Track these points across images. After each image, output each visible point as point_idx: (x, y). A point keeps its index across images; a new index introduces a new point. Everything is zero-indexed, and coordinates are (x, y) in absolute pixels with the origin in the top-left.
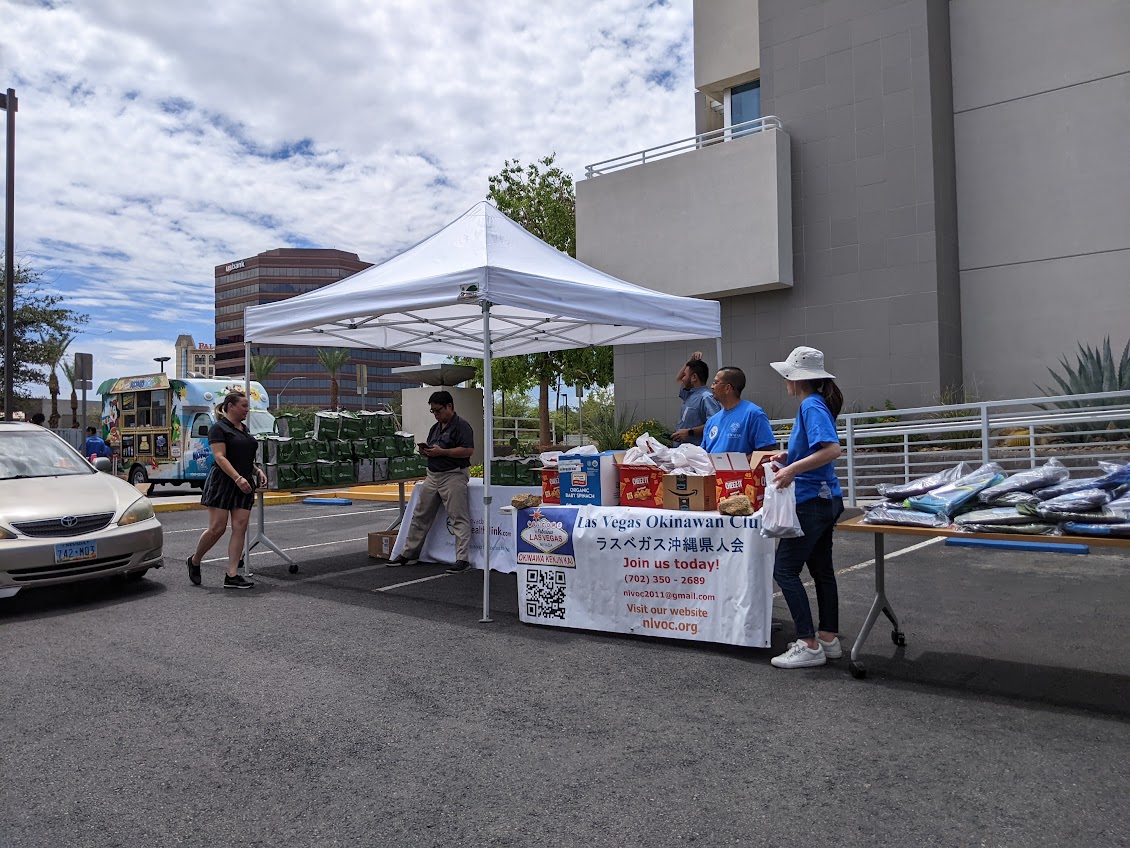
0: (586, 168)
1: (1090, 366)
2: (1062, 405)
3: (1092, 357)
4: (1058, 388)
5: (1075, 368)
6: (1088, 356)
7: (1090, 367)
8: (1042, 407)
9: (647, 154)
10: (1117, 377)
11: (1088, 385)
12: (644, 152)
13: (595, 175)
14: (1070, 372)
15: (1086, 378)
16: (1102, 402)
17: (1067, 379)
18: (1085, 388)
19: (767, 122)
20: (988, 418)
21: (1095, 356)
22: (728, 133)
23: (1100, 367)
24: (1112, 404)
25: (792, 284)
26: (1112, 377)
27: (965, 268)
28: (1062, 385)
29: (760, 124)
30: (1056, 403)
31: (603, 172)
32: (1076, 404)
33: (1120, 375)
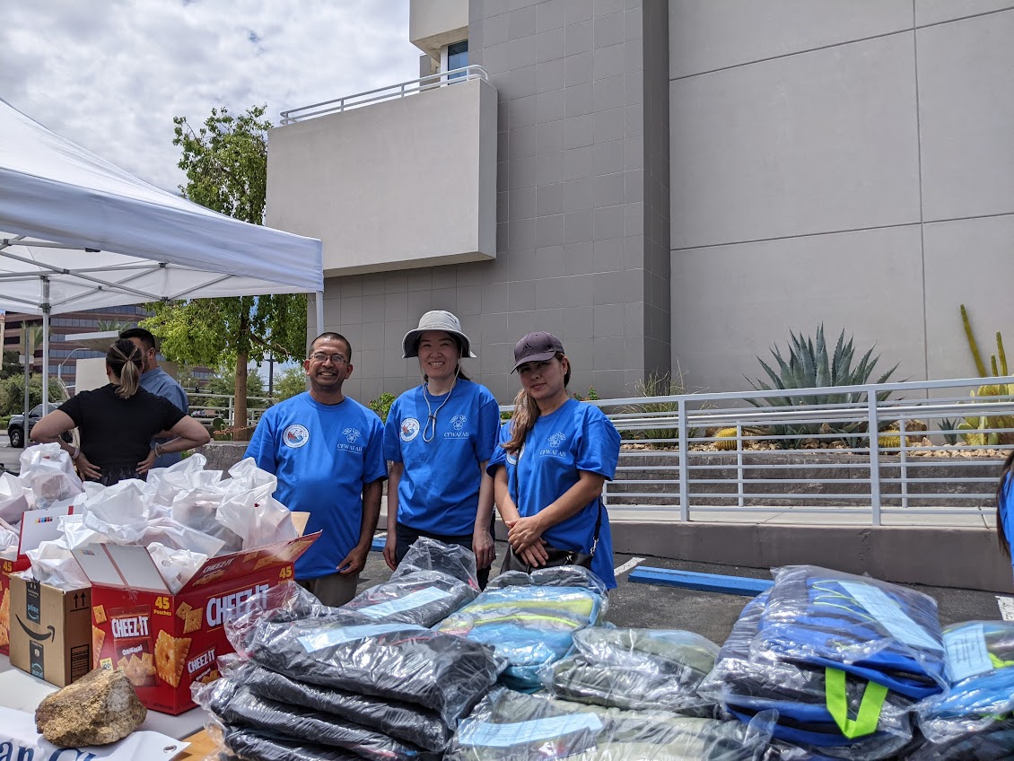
0: (282, 114)
1: (802, 356)
2: (773, 401)
3: (804, 347)
4: (769, 381)
5: (787, 358)
6: (801, 345)
7: (802, 358)
8: (752, 401)
9: (346, 102)
10: (831, 370)
11: (800, 378)
12: (342, 100)
13: (290, 122)
14: (781, 363)
15: (799, 369)
16: (814, 400)
17: (777, 370)
18: (797, 381)
19: (472, 72)
20: (686, 415)
21: (807, 345)
22: (444, 79)
23: (812, 357)
24: (825, 402)
25: (494, 256)
26: (825, 371)
27: (675, 248)
28: (772, 377)
29: (464, 73)
30: (767, 399)
31: (298, 120)
32: (788, 401)
33: (834, 368)
